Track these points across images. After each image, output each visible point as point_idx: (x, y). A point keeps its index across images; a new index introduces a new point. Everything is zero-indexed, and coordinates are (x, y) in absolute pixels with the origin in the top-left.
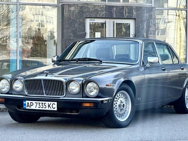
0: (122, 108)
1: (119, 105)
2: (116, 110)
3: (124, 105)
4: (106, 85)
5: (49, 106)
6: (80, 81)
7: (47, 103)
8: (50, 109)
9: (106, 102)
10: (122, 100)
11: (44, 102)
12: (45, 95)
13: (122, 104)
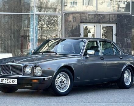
0: (62, 83)
1: (60, 82)
2: (58, 85)
3: (63, 81)
4: (48, 69)
5: (13, 81)
6: (31, 65)
7: (12, 80)
8: (13, 83)
9: (47, 79)
10: (62, 78)
11: (10, 79)
12: (12, 75)
13: (62, 81)
